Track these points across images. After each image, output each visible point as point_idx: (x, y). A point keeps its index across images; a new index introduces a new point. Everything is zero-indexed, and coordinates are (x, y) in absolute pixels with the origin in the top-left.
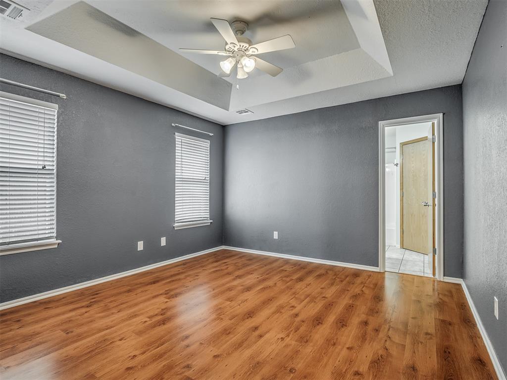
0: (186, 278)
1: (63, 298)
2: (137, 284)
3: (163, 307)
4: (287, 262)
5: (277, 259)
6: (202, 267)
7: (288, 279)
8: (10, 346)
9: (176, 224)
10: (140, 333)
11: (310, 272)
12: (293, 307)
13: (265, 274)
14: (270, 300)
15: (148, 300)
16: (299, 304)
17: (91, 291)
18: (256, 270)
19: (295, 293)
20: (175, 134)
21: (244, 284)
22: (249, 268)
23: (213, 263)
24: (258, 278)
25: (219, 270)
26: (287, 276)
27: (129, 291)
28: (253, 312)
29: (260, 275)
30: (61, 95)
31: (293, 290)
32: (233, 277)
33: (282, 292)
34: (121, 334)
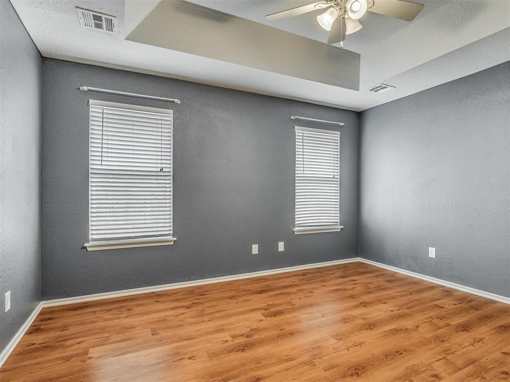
0: (298, 293)
1: (176, 293)
2: (244, 291)
3: (254, 327)
4: (448, 292)
5: (433, 287)
6: (323, 281)
7: (442, 323)
8: (107, 335)
9: (296, 228)
10: (213, 355)
11: (487, 318)
12: (436, 376)
13: (406, 307)
14: (399, 353)
15: (245, 312)
16: (450, 374)
17: (201, 291)
18: (394, 298)
19: (446, 351)
20: (294, 128)
21: (368, 316)
22: (384, 293)
23: (338, 278)
24: (392, 311)
25: (341, 290)
26: (441, 318)
27: (232, 297)
28: (364, 368)
29: (398, 308)
30: (176, 100)
31: (446, 345)
32: (356, 303)
33: (424, 343)
34: (194, 351)
